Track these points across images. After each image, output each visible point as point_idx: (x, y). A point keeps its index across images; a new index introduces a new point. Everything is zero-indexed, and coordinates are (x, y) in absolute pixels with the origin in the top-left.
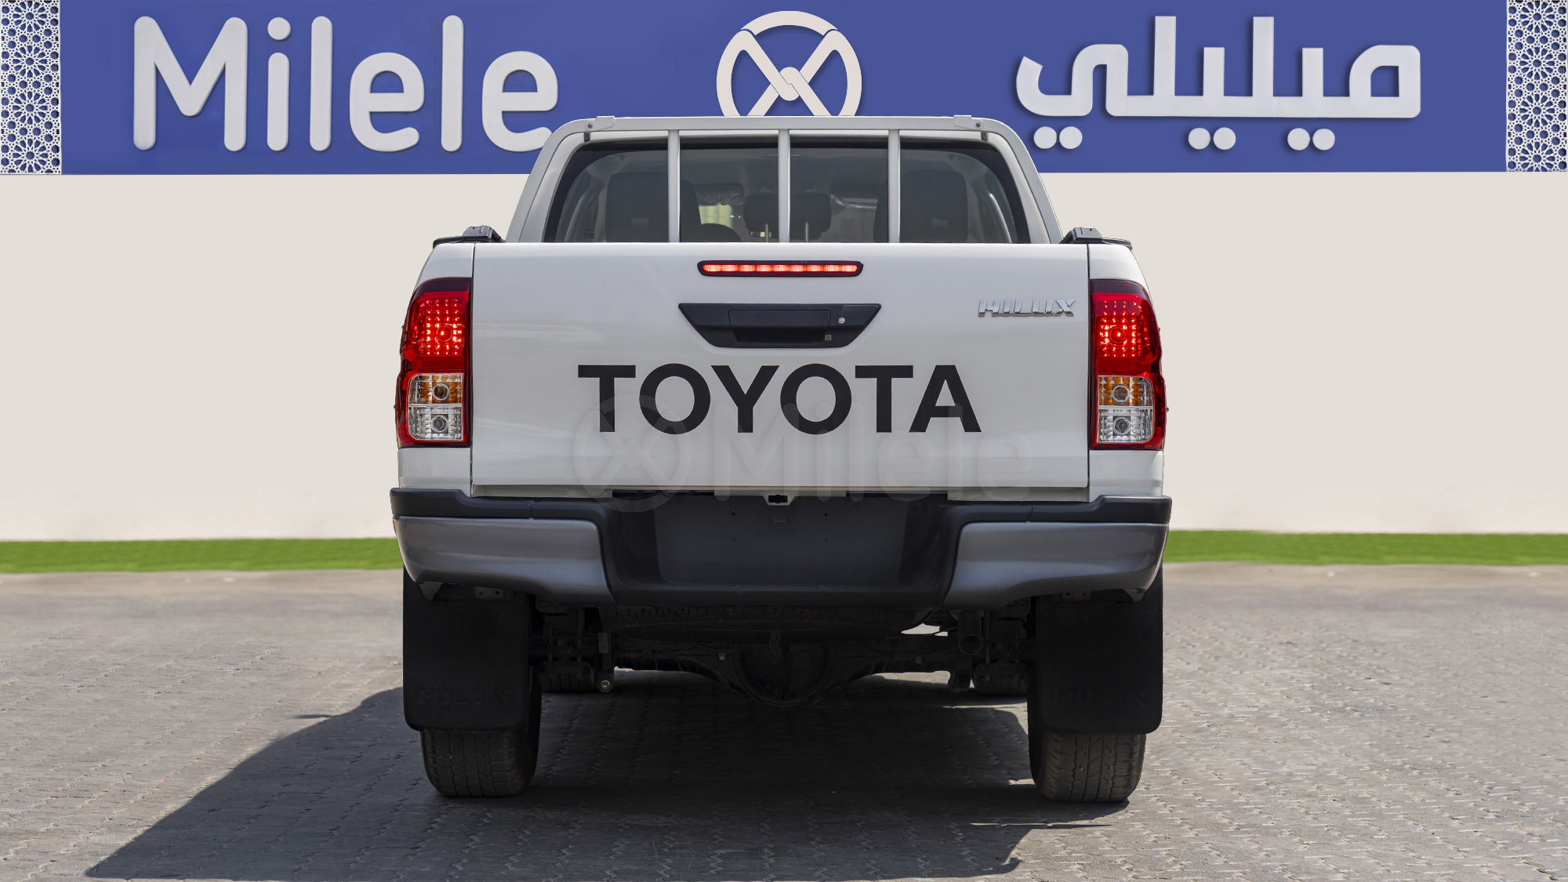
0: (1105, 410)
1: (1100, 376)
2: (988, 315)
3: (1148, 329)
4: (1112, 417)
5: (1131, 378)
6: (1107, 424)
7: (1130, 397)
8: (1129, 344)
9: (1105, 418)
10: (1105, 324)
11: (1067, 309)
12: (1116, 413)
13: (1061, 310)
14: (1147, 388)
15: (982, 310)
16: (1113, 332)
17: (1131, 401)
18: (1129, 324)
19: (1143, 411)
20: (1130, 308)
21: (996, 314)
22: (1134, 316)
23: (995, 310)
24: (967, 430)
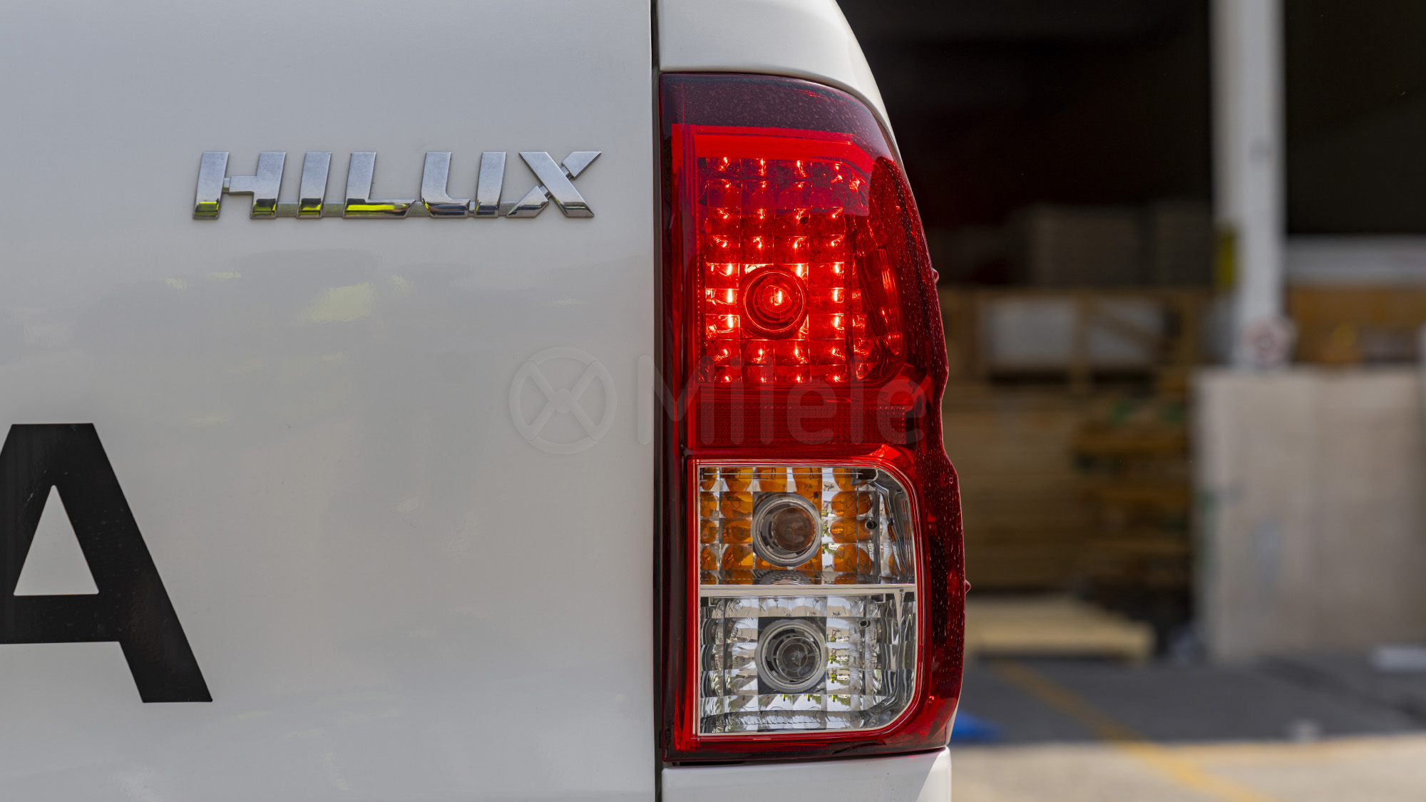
0: (728, 600)
1: (701, 464)
2: (236, 213)
3: (896, 274)
4: (753, 624)
5: (828, 474)
6: (736, 651)
7: (829, 550)
8: (821, 335)
9: (729, 624)
10: (723, 258)
11: (568, 193)
12: (771, 608)
13: (537, 197)
14: (894, 506)
15: (208, 196)
16: (754, 289)
17: (827, 559)
18: (817, 257)
19: (877, 598)
20: (822, 196)
21: (265, 209)
22: (836, 227)
23: (266, 190)
24: (150, 692)
